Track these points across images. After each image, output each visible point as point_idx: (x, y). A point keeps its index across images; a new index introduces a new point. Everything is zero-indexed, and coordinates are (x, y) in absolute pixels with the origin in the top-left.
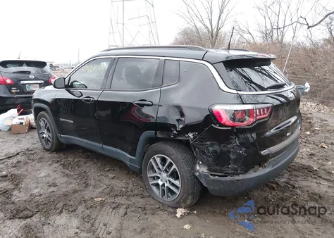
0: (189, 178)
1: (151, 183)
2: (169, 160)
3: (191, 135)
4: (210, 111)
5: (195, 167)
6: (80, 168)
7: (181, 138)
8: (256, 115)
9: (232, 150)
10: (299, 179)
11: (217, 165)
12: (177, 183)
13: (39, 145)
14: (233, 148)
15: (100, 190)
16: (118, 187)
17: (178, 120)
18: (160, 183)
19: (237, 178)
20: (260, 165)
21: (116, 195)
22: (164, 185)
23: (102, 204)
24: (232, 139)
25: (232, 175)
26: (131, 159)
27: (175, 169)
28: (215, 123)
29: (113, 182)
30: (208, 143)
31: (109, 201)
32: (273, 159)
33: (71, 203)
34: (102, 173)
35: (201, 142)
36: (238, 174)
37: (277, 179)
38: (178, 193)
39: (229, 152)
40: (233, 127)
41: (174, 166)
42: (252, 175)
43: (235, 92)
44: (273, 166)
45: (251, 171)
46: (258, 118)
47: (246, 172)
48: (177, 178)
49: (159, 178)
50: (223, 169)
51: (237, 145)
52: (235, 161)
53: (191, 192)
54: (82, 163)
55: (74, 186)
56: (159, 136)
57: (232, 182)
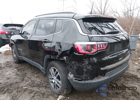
0: (65, 80)
1: (50, 81)
2: (57, 70)
3: (65, 58)
4: (74, 45)
5: (68, 75)
6: (24, 72)
7: (62, 59)
8: (98, 48)
9: (84, 67)
10: (129, 82)
11: (78, 74)
12: (60, 82)
13: (13, 60)
14: (85, 66)
15: (28, 83)
16: (37, 82)
17: (59, 50)
18: (54, 81)
19: (87, 82)
20: (102, 75)
21: (34, 86)
22: (55, 82)
23: (25, 90)
24: (84, 60)
25: (85, 80)
26: (42, 69)
27: (59, 75)
28: (76, 51)
29: (36, 79)
30: (73, 62)
31: (29, 89)
32: (109, 72)
33: (11, 89)
34: (33, 74)
35: (70, 61)
36: (88, 80)
37: (117, 82)
38: (60, 87)
39: (83, 67)
40: (84, 54)
41: (59, 74)
42: (96, 80)
43: (87, 35)
44: (109, 76)
45: (96, 78)
46: (99, 49)
47: (92, 79)
48: (60, 80)
49: (53, 79)
50: (80, 76)
51: (87, 64)
52: (86, 73)
53: (65, 87)
54: (26, 69)
55: (17, 80)
56: (52, 58)
57: (84, 84)
